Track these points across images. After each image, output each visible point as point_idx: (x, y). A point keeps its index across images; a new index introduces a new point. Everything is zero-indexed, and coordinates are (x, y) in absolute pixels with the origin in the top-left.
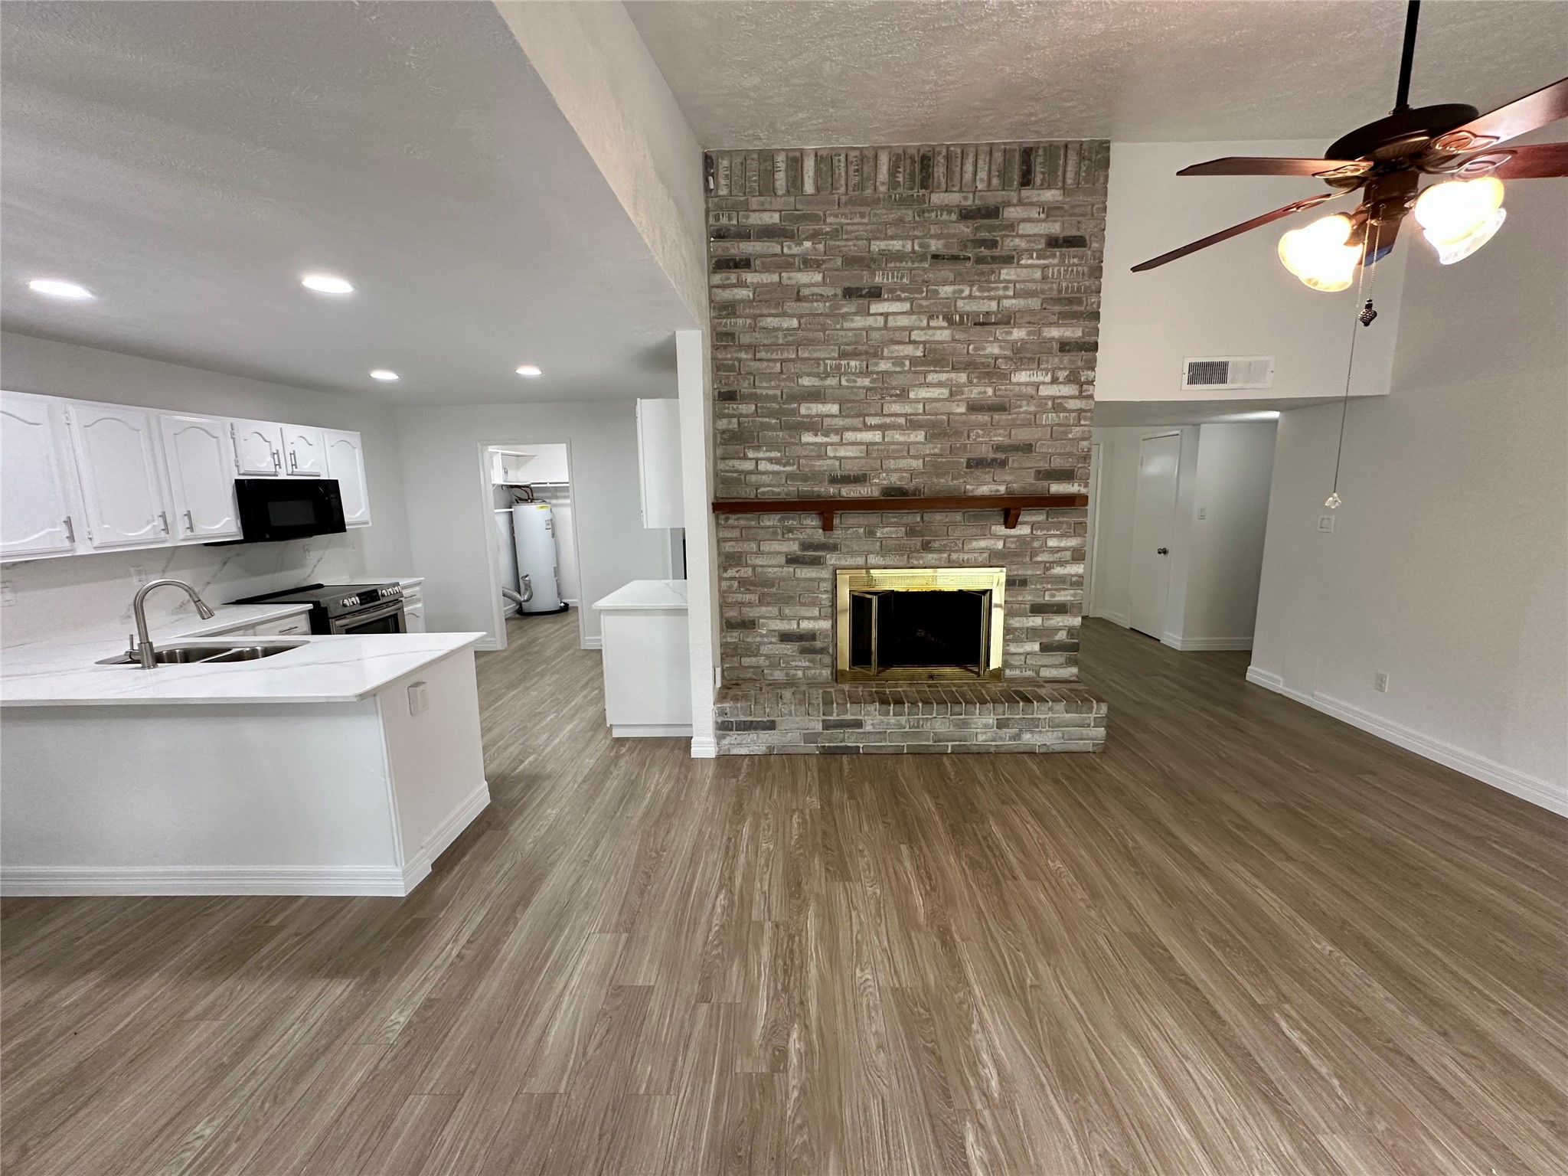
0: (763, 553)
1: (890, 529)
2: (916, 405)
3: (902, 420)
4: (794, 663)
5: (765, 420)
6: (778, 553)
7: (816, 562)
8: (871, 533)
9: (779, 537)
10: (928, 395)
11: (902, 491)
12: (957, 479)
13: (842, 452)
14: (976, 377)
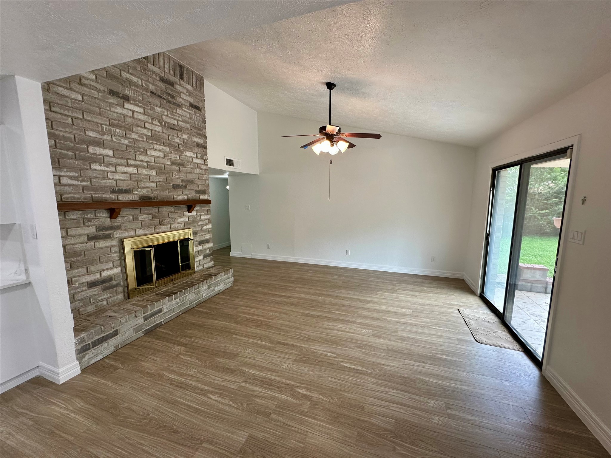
0: (71, 236)
1: (145, 216)
2: (151, 158)
3: (145, 164)
4: (100, 298)
5: (63, 151)
6: (82, 235)
7: (108, 237)
8: (135, 219)
9: (82, 225)
10: (156, 154)
11: (148, 198)
12: (170, 193)
13: (117, 177)
14: (173, 150)
